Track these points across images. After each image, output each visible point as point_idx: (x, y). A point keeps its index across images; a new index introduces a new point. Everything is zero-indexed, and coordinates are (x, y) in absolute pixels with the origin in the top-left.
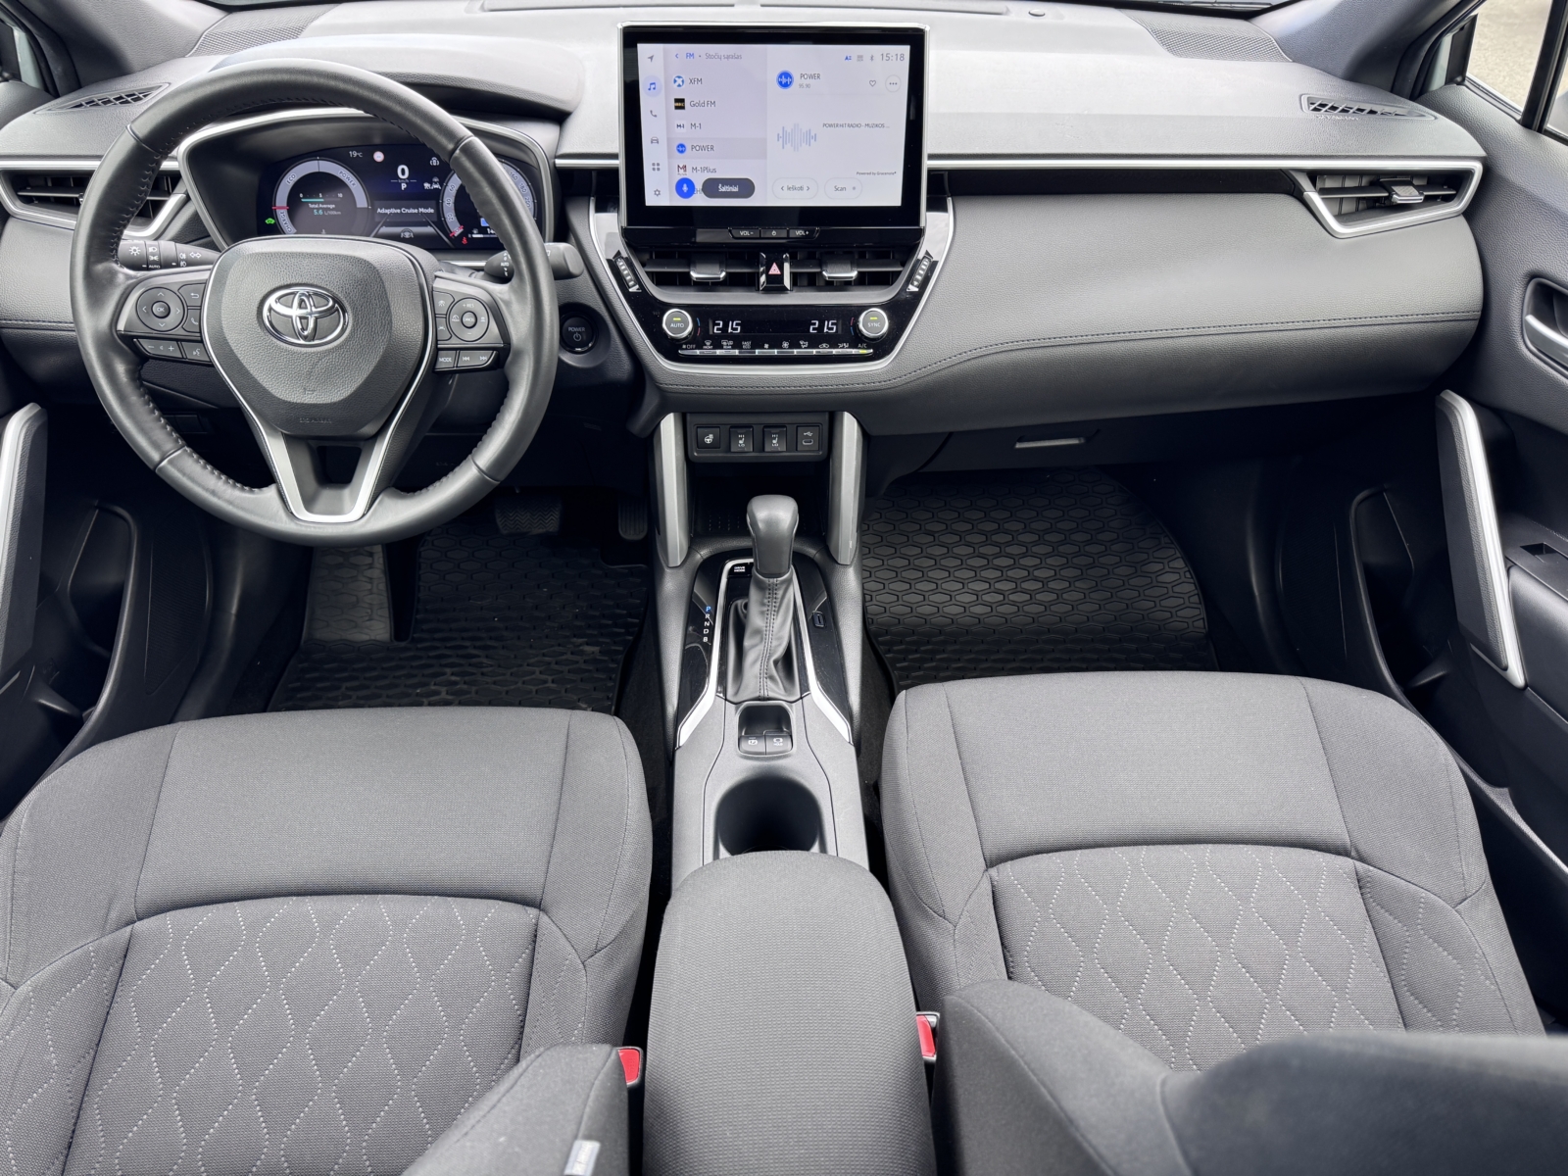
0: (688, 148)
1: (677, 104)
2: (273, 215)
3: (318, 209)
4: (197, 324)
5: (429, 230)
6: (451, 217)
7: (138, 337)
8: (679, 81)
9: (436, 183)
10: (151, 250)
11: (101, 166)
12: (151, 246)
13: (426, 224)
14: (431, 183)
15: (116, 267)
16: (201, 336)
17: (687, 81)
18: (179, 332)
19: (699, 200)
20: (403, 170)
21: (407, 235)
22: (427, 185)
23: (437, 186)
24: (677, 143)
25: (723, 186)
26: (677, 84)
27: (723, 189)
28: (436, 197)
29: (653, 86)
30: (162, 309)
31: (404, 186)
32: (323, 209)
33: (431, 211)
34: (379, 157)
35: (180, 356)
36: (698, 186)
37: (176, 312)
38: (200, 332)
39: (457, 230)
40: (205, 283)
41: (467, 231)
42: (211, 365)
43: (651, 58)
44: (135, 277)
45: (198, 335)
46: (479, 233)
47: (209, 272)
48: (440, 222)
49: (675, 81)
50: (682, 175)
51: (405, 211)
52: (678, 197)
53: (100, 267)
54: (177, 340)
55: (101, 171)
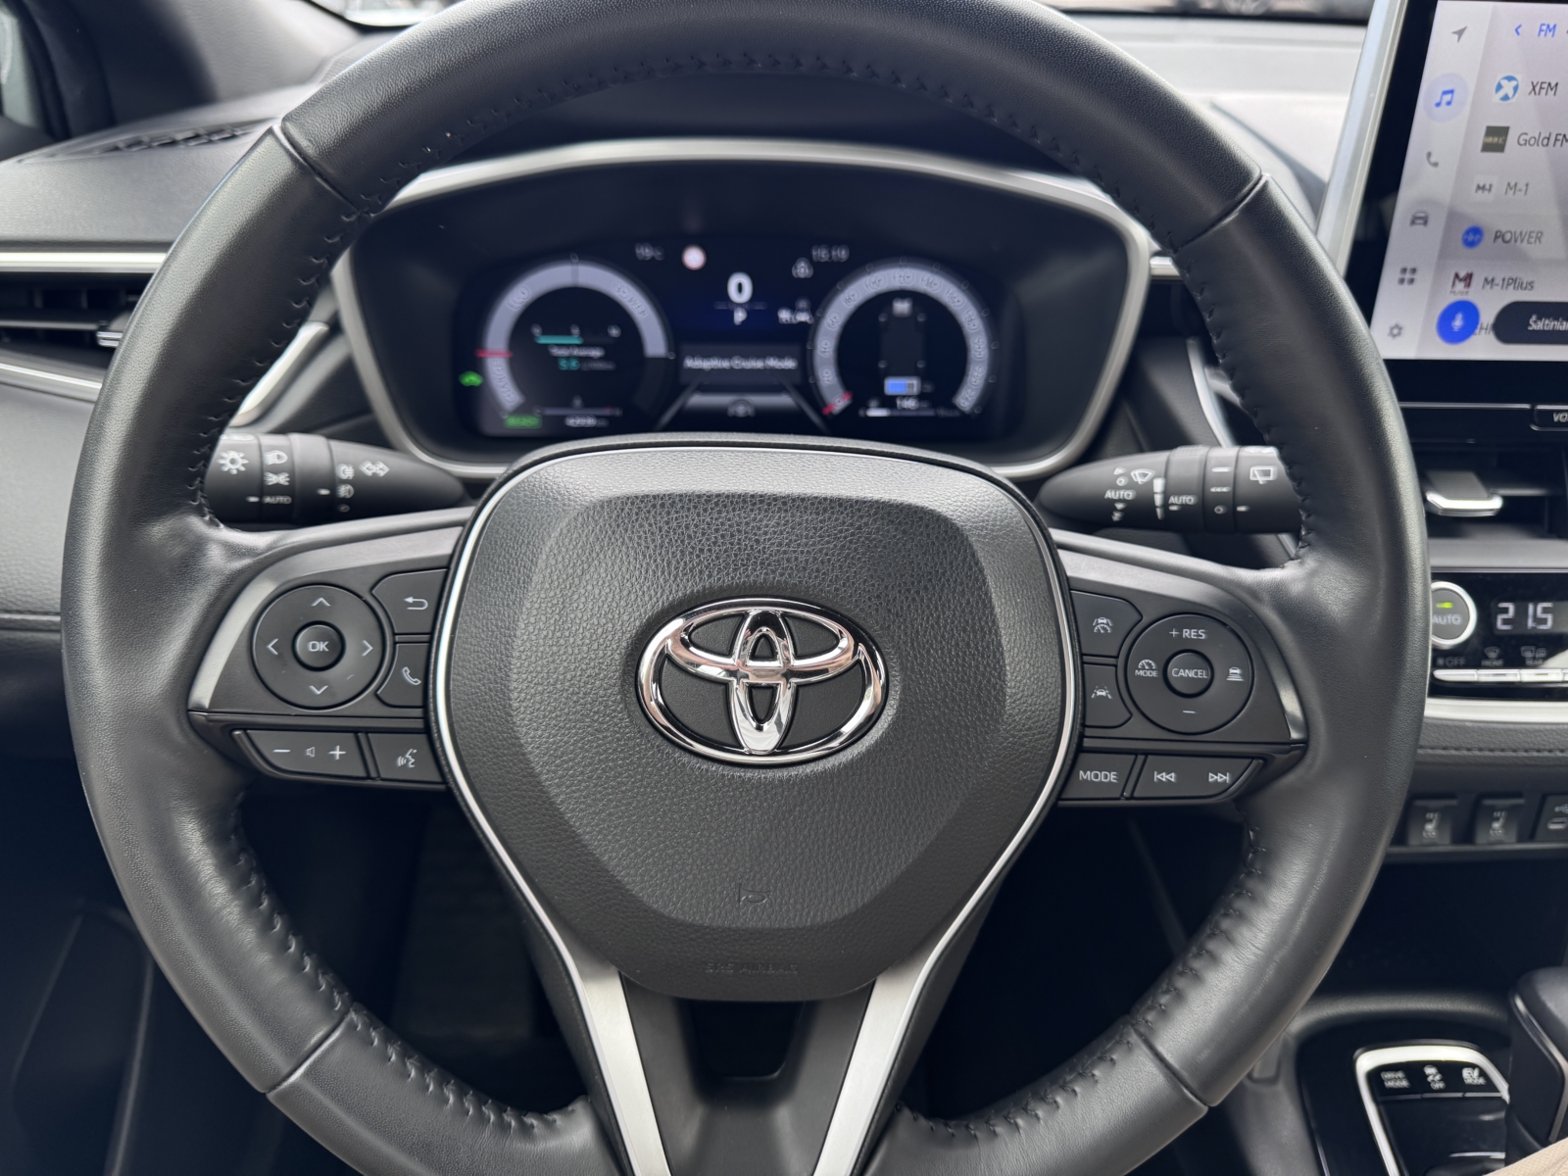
0: (1488, 237)
1: (1490, 140)
2: (478, 367)
3: (568, 358)
4: (417, 682)
5: (784, 400)
6: (827, 376)
7: (245, 727)
8: (1508, 88)
9: (802, 310)
10: (271, 459)
11: (166, 263)
12: (272, 448)
13: (777, 389)
14: (793, 309)
15: (198, 524)
16: (426, 718)
17: (1525, 88)
18: (365, 705)
19: (1484, 347)
20: (740, 288)
21: (741, 410)
22: (784, 315)
23: (803, 317)
24: (1466, 226)
25: (1539, 318)
26: (1502, 93)
27: (1536, 325)
28: (800, 339)
29: (1448, 97)
30: (322, 646)
31: (740, 316)
32: (581, 359)
33: (789, 364)
34: (694, 258)
35: (361, 773)
36: (1488, 316)
37: (361, 649)
38: (425, 706)
39: (838, 402)
40: (448, 565)
41: (859, 402)
42: (448, 797)
43: (1460, 33)
44: (249, 552)
45: (418, 712)
46: (882, 406)
47: (457, 531)
48: (804, 383)
49: (1499, 87)
50: (1460, 293)
51: (738, 363)
52: (1438, 340)
53: (159, 531)
54: (355, 731)
55: (170, 275)
